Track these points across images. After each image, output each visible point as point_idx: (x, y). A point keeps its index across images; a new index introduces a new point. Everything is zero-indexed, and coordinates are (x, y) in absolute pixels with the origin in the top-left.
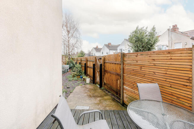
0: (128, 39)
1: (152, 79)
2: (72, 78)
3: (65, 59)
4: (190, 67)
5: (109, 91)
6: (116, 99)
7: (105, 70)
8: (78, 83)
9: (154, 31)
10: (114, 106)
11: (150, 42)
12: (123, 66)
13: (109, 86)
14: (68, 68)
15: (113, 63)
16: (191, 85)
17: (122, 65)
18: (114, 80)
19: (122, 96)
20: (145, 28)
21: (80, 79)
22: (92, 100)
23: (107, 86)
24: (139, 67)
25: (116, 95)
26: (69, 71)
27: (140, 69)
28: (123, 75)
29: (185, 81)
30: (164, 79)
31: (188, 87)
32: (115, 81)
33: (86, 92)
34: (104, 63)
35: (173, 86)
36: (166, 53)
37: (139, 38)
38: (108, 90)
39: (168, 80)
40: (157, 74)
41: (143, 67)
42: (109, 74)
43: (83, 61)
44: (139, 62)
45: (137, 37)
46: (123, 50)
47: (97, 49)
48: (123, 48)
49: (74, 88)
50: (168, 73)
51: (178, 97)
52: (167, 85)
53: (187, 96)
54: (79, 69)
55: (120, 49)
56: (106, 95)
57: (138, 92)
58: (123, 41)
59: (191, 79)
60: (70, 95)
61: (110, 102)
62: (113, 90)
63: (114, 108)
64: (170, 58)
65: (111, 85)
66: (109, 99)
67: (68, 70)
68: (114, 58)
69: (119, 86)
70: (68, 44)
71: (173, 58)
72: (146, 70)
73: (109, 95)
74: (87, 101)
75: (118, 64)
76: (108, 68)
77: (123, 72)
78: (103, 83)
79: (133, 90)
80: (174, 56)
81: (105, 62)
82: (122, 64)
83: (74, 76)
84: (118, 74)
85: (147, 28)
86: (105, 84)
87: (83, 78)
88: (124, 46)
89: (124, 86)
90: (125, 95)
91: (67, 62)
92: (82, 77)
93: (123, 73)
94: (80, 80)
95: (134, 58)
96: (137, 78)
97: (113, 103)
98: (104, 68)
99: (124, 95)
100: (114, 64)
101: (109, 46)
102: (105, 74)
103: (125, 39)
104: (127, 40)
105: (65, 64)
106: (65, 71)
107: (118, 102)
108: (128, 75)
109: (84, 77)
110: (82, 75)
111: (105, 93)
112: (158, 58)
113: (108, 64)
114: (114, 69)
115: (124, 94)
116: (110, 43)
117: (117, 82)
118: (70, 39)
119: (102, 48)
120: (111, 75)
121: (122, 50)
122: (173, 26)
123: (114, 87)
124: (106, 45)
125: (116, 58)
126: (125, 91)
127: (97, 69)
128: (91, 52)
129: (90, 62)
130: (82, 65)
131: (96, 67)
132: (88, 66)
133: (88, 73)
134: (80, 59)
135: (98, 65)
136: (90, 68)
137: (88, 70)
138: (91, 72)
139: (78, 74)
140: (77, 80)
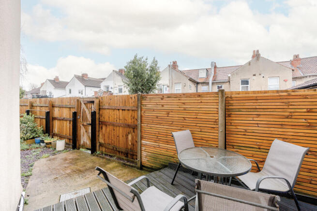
0: (118, 70)
1: (182, 126)
4: (216, 110)
5: (111, 155)
6: (128, 163)
7: (101, 122)
8: (35, 153)
9: (156, 65)
10: (130, 174)
11: (152, 79)
12: (141, 114)
13: (111, 147)
15: (119, 110)
16: (217, 126)
17: (139, 112)
18: (121, 136)
19: (140, 157)
20: (144, 59)
21: (37, 146)
22: (87, 176)
23: (106, 148)
24: (165, 113)
25: (124, 158)
27: (166, 115)
28: (141, 126)
29: (213, 123)
30: (195, 124)
31: (215, 129)
32: (123, 136)
33: (68, 167)
34: (99, 109)
35: (203, 130)
36: (196, 96)
37: (138, 72)
38: (109, 154)
39: (198, 125)
40: (187, 119)
41: (171, 113)
42: (110, 128)
43: (38, 108)
44: (165, 106)
45: (136, 69)
46: (110, 88)
47: (57, 83)
48: (110, 84)
49: (32, 166)
50: (198, 117)
51: (207, 141)
52: (198, 130)
53: (214, 137)
54: (30, 124)
55: (106, 86)
56: (109, 161)
57: (175, 147)
58: (111, 74)
59: (217, 121)
60: (30, 182)
61: (121, 170)
62: (119, 152)
63: (130, 176)
64: (200, 101)
65: (115, 144)
66: (117, 167)
68: (121, 101)
69: (130, 144)
71: (203, 101)
72: (175, 116)
73: (113, 161)
74: (79, 179)
75: (128, 110)
76: (109, 117)
77: (141, 121)
78: (98, 145)
79: (157, 144)
80: (204, 99)
81: (101, 107)
82: (140, 110)
84: (129, 125)
85: (146, 59)
86: (101, 145)
87: (46, 141)
88: (112, 82)
89: (142, 141)
90: (144, 154)
92: (42, 141)
93: (141, 123)
94: (37, 148)
95: (157, 101)
96: (162, 127)
97: (126, 171)
98: (99, 119)
99: (142, 154)
100: (121, 111)
101: (84, 79)
102: (102, 128)
103: (113, 71)
104: (116, 72)
107: (132, 166)
108: (149, 125)
109: (48, 140)
110: (39, 137)
111: (104, 160)
112: (189, 101)
113: (108, 111)
114: (121, 118)
115: (143, 152)
116: (87, 75)
117: (127, 138)
119: (68, 83)
120: (115, 128)
121: (108, 88)
122: (173, 62)
123: (121, 146)
125: (125, 101)
126: (143, 148)
127: (81, 121)
128: (40, 88)
129: (61, 108)
130: (36, 116)
131: (80, 117)
132: (54, 117)
133: (56, 130)
134: (28, 104)
135: (84, 114)
136: (62, 121)
137: (54, 126)
138: (65, 128)
139: (29, 135)
140: (28, 149)
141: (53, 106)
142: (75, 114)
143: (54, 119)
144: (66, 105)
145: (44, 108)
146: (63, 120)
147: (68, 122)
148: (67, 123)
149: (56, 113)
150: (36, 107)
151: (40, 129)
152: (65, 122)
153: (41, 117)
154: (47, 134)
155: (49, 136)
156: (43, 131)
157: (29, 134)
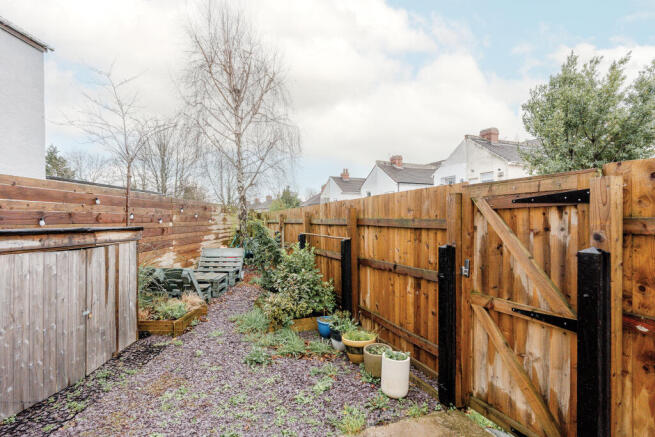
0: (478, 134)
2: (269, 338)
3: (225, 220)
7: (648, 321)
14: (239, 265)
26: (247, 280)
34: (628, 239)
43: (323, 229)
46: (458, 181)
47: (346, 183)
55: (445, 178)
58: (460, 146)
67: (237, 272)
70: (236, 150)
81: (643, 227)
83: (277, 323)
87: (344, 337)
88: (464, 165)
91: (233, 233)
92: (336, 335)
98: (625, 299)
101: (394, 168)
103: (467, 137)
104: (474, 139)
105: (225, 243)
106: (223, 281)
109: (351, 335)
110: (327, 313)
116: (400, 158)
118: (243, 126)
119: (365, 179)
124: (382, 165)
127: (477, 286)
128: (320, 194)
129: (385, 231)
130: (318, 252)
131: (471, 270)
132: (362, 257)
133: (368, 299)
134: (302, 220)
135: (492, 258)
136: (386, 274)
137: (362, 285)
138: (397, 300)
139: (305, 305)
140: (303, 356)
141: (360, 225)
142: (448, 257)
143: (363, 263)
144: (402, 220)
145: (335, 228)
146: (394, 270)
147: (410, 281)
148: (406, 284)
149: (369, 244)
150: (317, 227)
151: (328, 287)
152: (398, 281)
153: (329, 254)
154: (347, 313)
155: (351, 318)
156: (333, 293)
157: (303, 304)
